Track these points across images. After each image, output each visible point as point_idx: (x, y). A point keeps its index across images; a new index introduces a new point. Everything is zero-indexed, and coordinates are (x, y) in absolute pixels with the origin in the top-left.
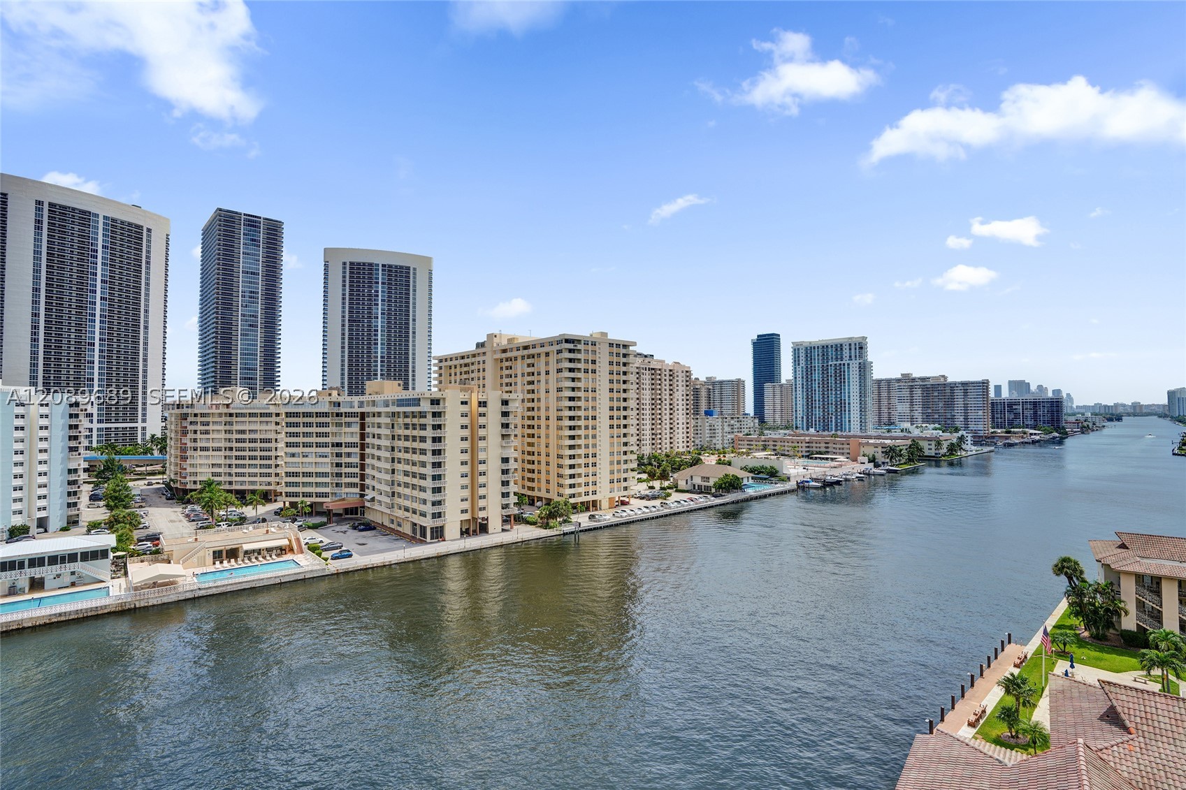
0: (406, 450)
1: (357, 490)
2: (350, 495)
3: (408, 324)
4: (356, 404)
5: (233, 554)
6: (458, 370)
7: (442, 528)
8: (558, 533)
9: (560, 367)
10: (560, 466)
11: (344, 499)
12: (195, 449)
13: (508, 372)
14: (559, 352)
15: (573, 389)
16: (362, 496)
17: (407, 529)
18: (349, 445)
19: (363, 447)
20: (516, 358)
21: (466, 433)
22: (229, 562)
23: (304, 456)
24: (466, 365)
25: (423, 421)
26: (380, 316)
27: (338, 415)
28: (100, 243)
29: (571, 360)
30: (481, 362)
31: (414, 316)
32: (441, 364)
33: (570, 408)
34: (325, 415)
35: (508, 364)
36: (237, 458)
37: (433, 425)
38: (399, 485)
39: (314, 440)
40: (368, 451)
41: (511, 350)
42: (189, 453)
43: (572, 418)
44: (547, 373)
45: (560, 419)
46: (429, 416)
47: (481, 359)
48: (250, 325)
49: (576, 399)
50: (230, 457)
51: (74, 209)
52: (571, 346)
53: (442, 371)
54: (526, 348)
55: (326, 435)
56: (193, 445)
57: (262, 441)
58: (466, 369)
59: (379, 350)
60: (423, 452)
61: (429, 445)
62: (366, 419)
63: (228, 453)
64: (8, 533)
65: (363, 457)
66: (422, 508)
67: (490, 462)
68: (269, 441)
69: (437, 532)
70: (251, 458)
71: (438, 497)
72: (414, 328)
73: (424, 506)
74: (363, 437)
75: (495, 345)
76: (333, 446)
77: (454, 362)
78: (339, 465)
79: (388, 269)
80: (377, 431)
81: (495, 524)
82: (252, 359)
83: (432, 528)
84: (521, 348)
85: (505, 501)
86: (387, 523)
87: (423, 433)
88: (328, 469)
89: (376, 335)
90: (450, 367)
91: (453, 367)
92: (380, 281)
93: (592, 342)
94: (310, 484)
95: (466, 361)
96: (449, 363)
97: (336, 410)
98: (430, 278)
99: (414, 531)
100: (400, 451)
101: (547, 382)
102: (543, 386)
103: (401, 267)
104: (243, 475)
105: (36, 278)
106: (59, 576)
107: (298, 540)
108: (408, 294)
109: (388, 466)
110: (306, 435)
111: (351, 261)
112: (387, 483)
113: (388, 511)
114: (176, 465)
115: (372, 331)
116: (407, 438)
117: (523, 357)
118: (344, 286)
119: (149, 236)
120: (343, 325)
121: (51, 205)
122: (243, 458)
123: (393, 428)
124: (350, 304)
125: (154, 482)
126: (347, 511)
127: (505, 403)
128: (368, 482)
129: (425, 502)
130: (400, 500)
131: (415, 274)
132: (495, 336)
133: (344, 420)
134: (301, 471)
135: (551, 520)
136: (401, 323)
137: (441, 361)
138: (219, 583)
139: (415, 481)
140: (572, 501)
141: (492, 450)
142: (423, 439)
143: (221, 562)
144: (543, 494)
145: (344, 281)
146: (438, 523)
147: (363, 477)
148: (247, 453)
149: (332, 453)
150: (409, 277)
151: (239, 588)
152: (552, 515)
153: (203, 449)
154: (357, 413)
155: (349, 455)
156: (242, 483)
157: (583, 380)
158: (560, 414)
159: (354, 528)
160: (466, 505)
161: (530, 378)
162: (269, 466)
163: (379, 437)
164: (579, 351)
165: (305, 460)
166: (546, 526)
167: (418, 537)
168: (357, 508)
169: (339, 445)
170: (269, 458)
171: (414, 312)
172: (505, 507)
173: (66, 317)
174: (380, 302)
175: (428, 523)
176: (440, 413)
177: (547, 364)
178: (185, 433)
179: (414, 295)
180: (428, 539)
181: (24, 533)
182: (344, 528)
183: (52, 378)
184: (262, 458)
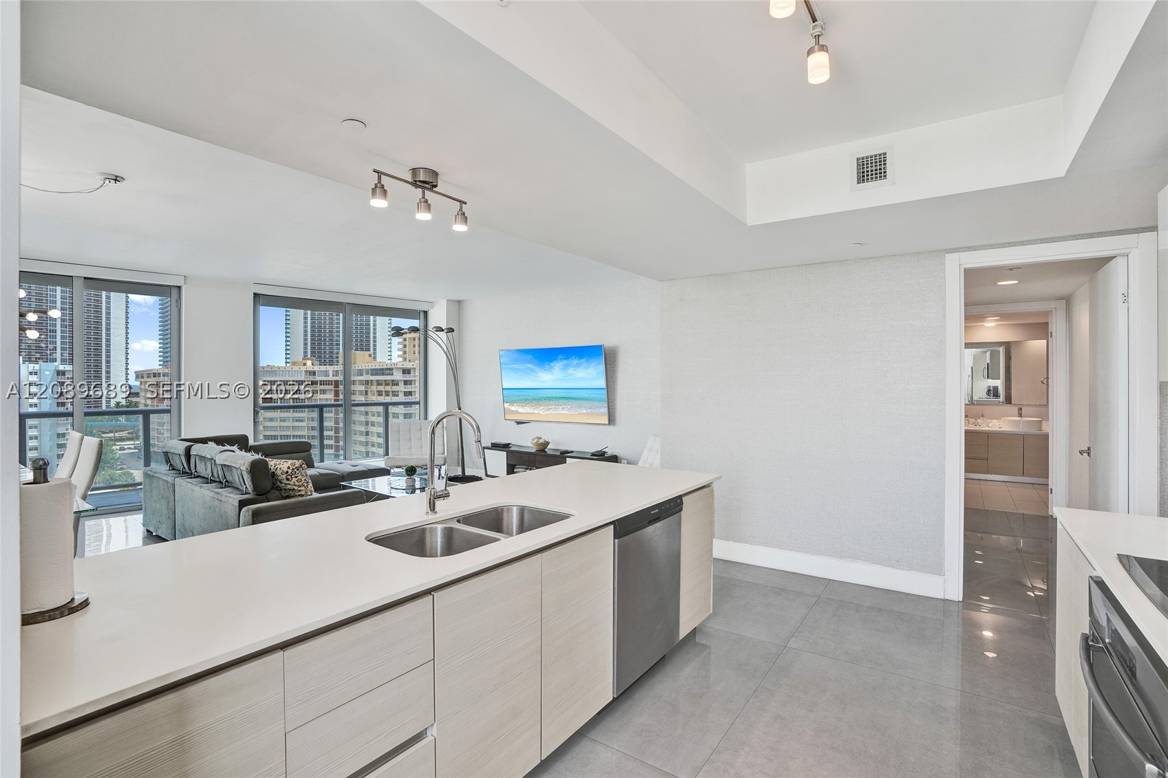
4: (330, 373)
23: (281, 421)
25: (395, 388)
27: (313, 383)
37: (405, 392)
46: (401, 384)
53: (407, 343)
62: (340, 386)
87: (395, 399)
97: (312, 378)
109: (363, 428)
149: (308, 418)
154: (332, 381)
165: (283, 424)
176: (411, 381)
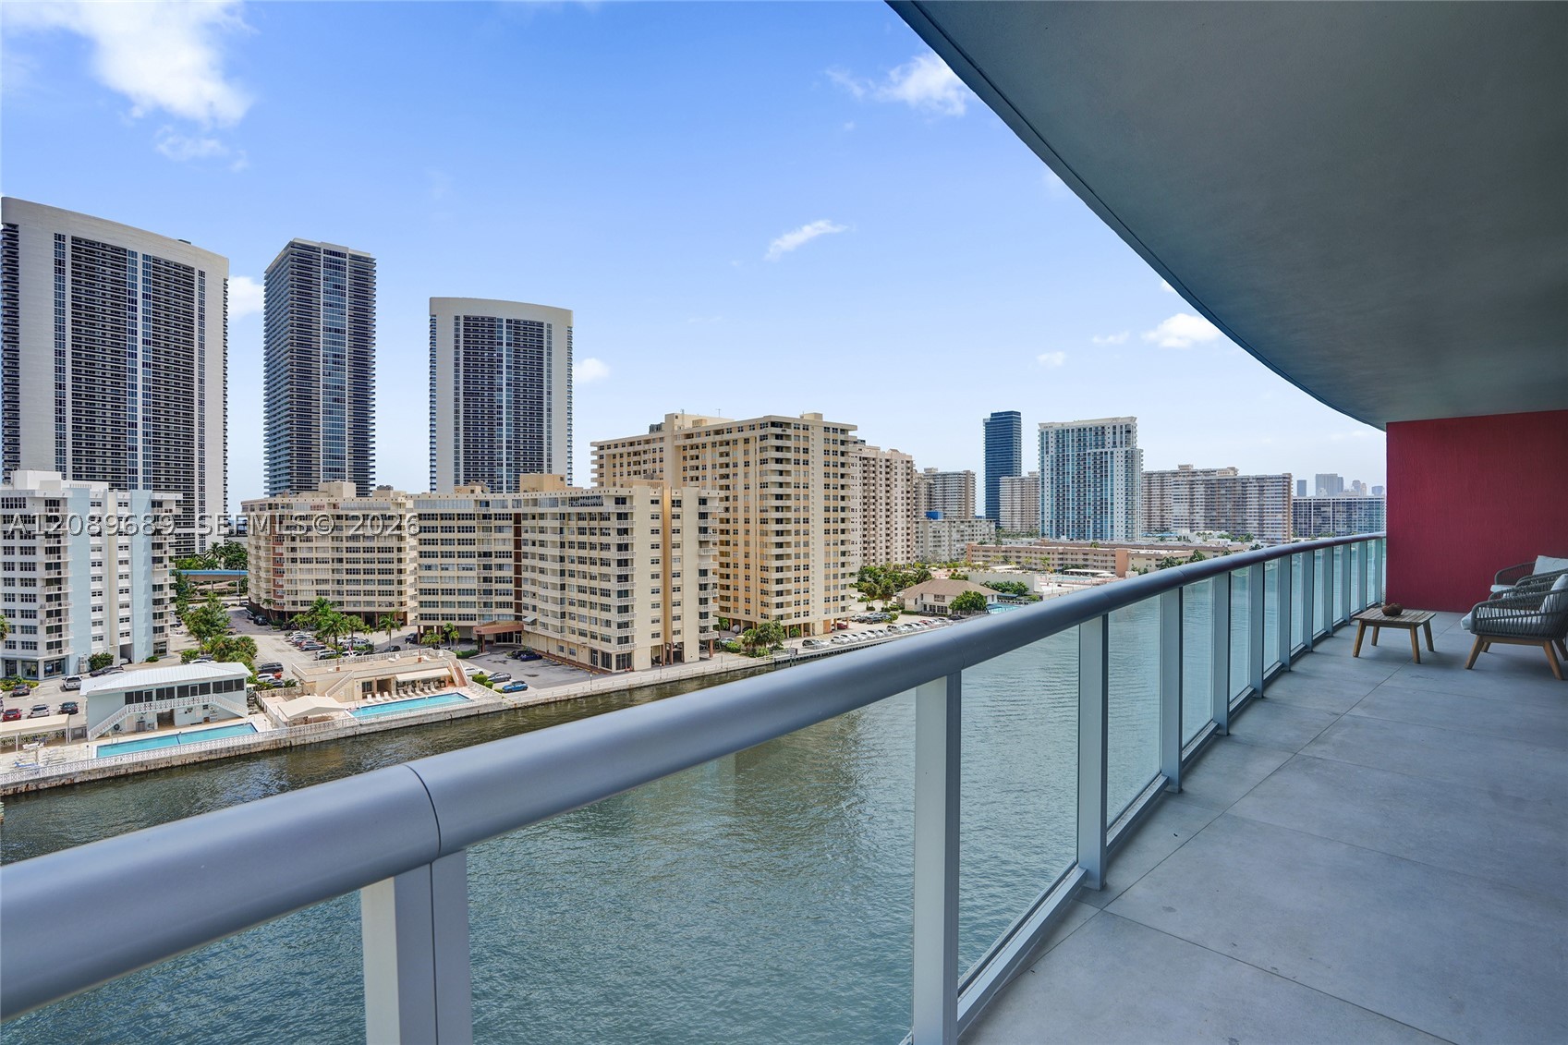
0: (582, 561)
1: (511, 611)
2: (503, 618)
3: (541, 398)
4: (510, 504)
5: (383, 686)
6: (625, 460)
7: (630, 655)
8: (769, 662)
9: (765, 458)
10: (764, 581)
11: (495, 623)
12: (294, 560)
13: (694, 463)
14: (763, 438)
15: (781, 485)
16: (518, 618)
17: (584, 658)
18: (500, 555)
19: (518, 557)
20: (704, 446)
21: (657, 539)
22: (382, 695)
23: (442, 569)
24: (635, 454)
25: (604, 524)
26: (504, 387)
27: (485, 517)
28: (140, 291)
29: (778, 449)
30: (658, 450)
31: (549, 387)
32: (602, 452)
33: (777, 509)
34: (470, 517)
35: (694, 452)
36: (349, 571)
37: (618, 529)
38: (572, 604)
39: (456, 548)
40: (525, 562)
41: (699, 435)
42: (286, 566)
43: (779, 521)
44: (747, 464)
45: (764, 521)
46: (614, 518)
47: (657, 446)
48: (335, 400)
49: (784, 497)
50: (339, 571)
51: (104, 245)
52: (778, 431)
53: (604, 461)
54: (718, 432)
55: (472, 542)
56: (291, 555)
57: (381, 550)
58: (636, 458)
59: (504, 433)
60: (605, 563)
61: (613, 554)
62: (523, 522)
63: (336, 566)
64: (88, 663)
65: (518, 570)
66: (605, 631)
67: (685, 575)
68: (390, 550)
69: (623, 660)
70: (367, 572)
71: (624, 618)
72: (549, 404)
73: (608, 628)
74: (518, 544)
75: (676, 428)
76: (479, 556)
77: (620, 450)
78: (486, 580)
79: (515, 325)
80: (538, 537)
81: (691, 651)
82: (338, 445)
83: (618, 656)
84: (712, 433)
85: (703, 623)
86: (554, 651)
87: (605, 540)
88: (474, 585)
89: (500, 413)
90: (614, 456)
91: (618, 456)
92: (505, 341)
93: (804, 425)
94: (451, 604)
95: (637, 448)
96: (613, 451)
97: (484, 511)
98: (570, 338)
99: (593, 660)
100: (573, 562)
101: (746, 475)
102: (741, 481)
103: (532, 323)
104: (357, 593)
105: (60, 338)
106: (190, 710)
107: (458, 670)
108: (541, 359)
109: (557, 580)
110: (444, 542)
111: (468, 314)
112: (554, 600)
113: (558, 636)
114: (268, 581)
115: (494, 409)
116: (582, 546)
117: (714, 444)
118: (457, 347)
119: (202, 281)
120: (457, 400)
121: (74, 239)
122: (357, 572)
123: (561, 532)
124: (465, 371)
125: (229, 603)
126: (499, 637)
127: (703, 501)
128: (525, 600)
129: (608, 623)
130: (572, 622)
131: (549, 332)
132: (677, 417)
133: (494, 523)
134: (439, 588)
135: (759, 647)
136: (532, 397)
137: (601, 448)
138: (382, 719)
139: (595, 599)
140: (782, 623)
141: (689, 559)
142: (605, 547)
143: (373, 696)
144: (741, 616)
145: (457, 342)
146: (625, 649)
147: (518, 595)
148: (361, 566)
149: (479, 565)
150: (541, 336)
151: (405, 725)
152: (760, 640)
153: (304, 561)
154: (511, 515)
155: (500, 567)
156: (356, 604)
157: (793, 473)
158: (765, 515)
159: (515, 657)
160: (658, 628)
161: (724, 471)
162: (390, 582)
163: (542, 544)
164: (788, 437)
165: (445, 573)
166: (753, 654)
167: (599, 666)
168: (511, 633)
169: (487, 554)
170: (390, 572)
171: (549, 382)
172: (703, 630)
173: (98, 389)
174: (504, 370)
175: (614, 649)
176: (626, 514)
177: (746, 453)
178: (279, 540)
179: (549, 360)
180: (614, 669)
181: (107, 664)
182: (503, 657)
183: (84, 469)
184: (381, 572)
